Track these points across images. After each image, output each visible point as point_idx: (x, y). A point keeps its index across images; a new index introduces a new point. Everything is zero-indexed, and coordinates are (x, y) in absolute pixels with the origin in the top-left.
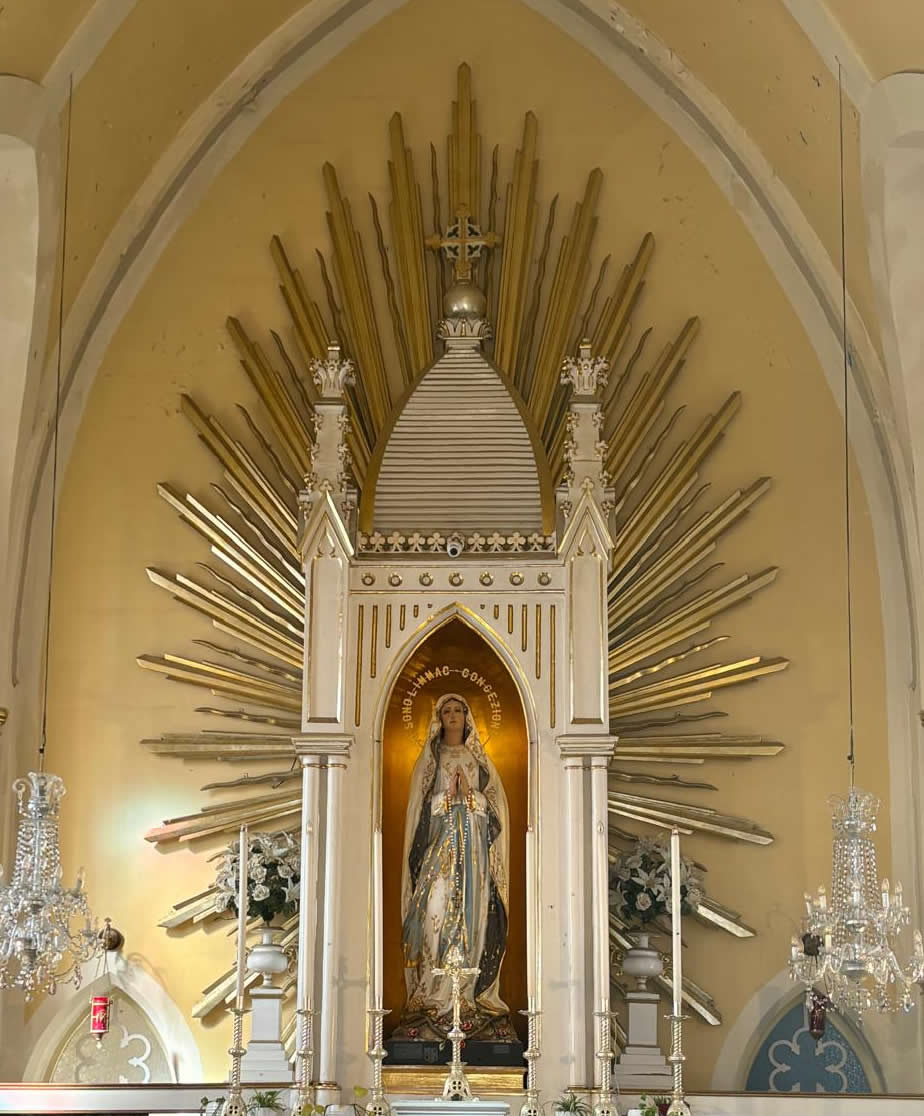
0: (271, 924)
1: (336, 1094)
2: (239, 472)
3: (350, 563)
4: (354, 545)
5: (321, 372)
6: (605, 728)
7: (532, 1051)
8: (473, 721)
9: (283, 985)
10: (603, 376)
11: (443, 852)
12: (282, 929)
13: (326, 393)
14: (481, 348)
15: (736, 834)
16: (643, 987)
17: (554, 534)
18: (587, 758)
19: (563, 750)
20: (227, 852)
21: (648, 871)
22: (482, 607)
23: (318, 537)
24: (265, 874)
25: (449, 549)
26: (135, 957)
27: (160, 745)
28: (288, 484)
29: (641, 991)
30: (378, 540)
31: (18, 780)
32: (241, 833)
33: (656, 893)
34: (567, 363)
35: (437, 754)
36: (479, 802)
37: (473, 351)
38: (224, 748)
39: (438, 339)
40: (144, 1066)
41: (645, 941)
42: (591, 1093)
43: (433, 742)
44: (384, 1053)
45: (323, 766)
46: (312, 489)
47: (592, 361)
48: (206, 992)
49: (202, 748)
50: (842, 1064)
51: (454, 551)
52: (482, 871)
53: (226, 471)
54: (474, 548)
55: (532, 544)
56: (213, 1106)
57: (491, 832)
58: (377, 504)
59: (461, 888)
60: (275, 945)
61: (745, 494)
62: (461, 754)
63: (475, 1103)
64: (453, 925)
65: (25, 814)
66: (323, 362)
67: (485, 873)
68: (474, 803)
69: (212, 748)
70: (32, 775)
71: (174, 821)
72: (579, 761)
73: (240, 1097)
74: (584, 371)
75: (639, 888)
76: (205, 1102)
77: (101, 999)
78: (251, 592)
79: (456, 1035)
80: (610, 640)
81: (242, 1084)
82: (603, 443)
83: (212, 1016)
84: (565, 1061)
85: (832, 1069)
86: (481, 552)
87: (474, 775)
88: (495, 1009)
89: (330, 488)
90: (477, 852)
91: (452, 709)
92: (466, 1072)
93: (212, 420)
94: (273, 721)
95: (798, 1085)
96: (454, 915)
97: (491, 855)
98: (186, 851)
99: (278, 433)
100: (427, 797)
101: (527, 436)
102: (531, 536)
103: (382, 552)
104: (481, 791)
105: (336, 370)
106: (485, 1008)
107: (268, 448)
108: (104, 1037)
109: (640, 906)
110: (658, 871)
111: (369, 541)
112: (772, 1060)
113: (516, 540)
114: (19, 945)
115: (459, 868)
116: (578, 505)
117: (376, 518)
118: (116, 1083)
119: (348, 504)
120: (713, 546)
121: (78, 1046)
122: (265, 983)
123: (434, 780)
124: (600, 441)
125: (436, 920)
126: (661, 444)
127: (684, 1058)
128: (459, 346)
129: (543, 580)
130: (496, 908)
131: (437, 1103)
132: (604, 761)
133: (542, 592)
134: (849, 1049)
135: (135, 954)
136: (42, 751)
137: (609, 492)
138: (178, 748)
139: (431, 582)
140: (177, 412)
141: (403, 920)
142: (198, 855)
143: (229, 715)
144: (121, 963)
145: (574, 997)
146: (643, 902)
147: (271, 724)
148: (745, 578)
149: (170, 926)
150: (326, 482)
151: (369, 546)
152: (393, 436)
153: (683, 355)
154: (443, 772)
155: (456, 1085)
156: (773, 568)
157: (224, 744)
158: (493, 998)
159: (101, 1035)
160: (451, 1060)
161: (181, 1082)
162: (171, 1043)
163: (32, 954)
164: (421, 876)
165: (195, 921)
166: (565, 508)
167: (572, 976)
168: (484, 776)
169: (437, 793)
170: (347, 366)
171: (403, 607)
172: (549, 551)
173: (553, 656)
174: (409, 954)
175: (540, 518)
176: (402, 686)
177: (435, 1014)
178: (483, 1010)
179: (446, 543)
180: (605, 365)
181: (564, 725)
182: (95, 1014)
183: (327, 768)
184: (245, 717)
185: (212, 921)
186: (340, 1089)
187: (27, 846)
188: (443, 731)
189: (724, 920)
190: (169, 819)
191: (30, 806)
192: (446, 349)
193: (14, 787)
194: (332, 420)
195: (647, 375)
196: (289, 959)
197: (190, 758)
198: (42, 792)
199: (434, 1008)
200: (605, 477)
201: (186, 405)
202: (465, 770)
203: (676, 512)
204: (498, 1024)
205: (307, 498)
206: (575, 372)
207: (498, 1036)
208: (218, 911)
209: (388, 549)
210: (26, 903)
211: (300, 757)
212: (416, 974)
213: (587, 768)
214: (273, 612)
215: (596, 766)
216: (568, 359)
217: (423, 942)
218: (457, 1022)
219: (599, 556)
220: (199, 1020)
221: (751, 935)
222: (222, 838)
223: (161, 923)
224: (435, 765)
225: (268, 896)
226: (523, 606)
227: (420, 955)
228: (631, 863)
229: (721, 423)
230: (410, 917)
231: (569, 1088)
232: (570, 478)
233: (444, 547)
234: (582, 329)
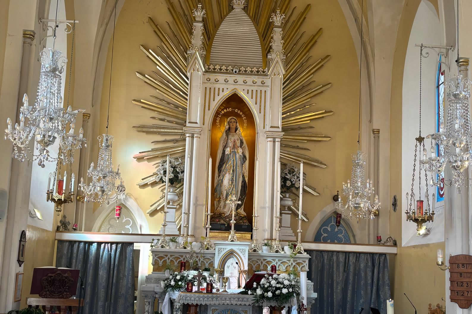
0: (173, 186)
1: (193, 239)
2: (166, 43)
3: (203, 74)
4: (205, 68)
5: (196, 13)
6: (280, 130)
7: (256, 227)
8: (239, 126)
9: (176, 204)
10: (283, 20)
11: (228, 165)
12: (176, 187)
13: (197, 19)
14: (244, 9)
15: (315, 164)
16: (287, 209)
17: (267, 68)
18: (274, 138)
19: (267, 136)
20: (160, 163)
21: (290, 174)
22: (244, 90)
23: (194, 64)
24: (173, 170)
25: (234, 71)
26: (129, 194)
27: (139, 128)
28: (182, 48)
29: (286, 211)
30: (212, 67)
31: (99, 136)
32: (168, 157)
33: (292, 181)
34: (273, 15)
35: (227, 135)
36: (240, 151)
37: (242, 10)
38: (159, 130)
39: (230, 5)
40: (130, 228)
41: (287, 195)
42: (272, 241)
43: (226, 131)
44: (210, 227)
45: (193, 137)
46: (192, 49)
47: (280, 15)
48: (151, 206)
49: (152, 130)
50: (343, 234)
51: (236, 72)
52: (240, 172)
53: (162, 42)
54: (242, 71)
55: (260, 71)
56: (156, 241)
57: (244, 160)
58: (211, 56)
59: (234, 177)
60: (174, 192)
61: (323, 60)
62: (235, 135)
63: (239, 243)
64: (230, 188)
65: (101, 147)
66: (196, 10)
67: (241, 173)
68: (239, 151)
69: (155, 130)
70: (104, 135)
71: (142, 152)
72: (272, 139)
73: (165, 239)
74: (277, 18)
75: (288, 179)
76: (153, 240)
77: (118, 207)
78: (169, 81)
79: (233, 222)
80: (283, 101)
81: (165, 235)
82: (283, 41)
83: (153, 213)
84: (264, 231)
85: (340, 236)
86: (244, 73)
87: (239, 142)
88: (243, 215)
89: (198, 49)
90: (239, 166)
91: (233, 122)
92: (235, 233)
93: (158, 26)
94: (175, 122)
95: (330, 240)
96: (231, 185)
97: (243, 167)
98: (146, 162)
99: (179, 31)
100: (224, 148)
101: (258, 37)
102: (259, 69)
103: (213, 71)
104: (241, 147)
105: (200, 12)
106: (240, 214)
107: (176, 36)
108: (119, 219)
109: (287, 185)
110: (294, 174)
111: (209, 67)
112: (322, 233)
113: (255, 69)
114: (99, 188)
115: (233, 171)
116: (275, 60)
117: (211, 60)
118: (121, 233)
119: (203, 55)
120: (312, 75)
121: (109, 221)
122: (171, 204)
123: (226, 143)
124: (282, 40)
125: (226, 186)
126: (298, 43)
127: (302, 231)
128: (237, 8)
129: (263, 83)
130: (244, 184)
131: (226, 242)
132: (279, 140)
133: (262, 86)
134: (345, 230)
135: (129, 193)
136: (107, 127)
137: (284, 56)
138: (144, 130)
139: (228, 81)
140: (147, 22)
141: (215, 186)
142: (150, 163)
143: (161, 120)
144: (124, 196)
145: (268, 212)
146: (288, 183)
147: (174, 123)
148: (321, 86)
149: (141, 185)
150: (196, 48)
151: (209, 69)
152: (216, 35)
153: (305, 16)
154: (229, 141)
155: (233, 237)
156: (330, 83)
157: (159, 129)
158: (242, 211)
159: (118, 218)
160: (231, 229)
161: (142, 233)
162: (139, 222)
163: (103, 191)
164: (221, 173)
165: (148, 184)
166: (271, 60)
167: (267, 205)
168: (242, 143)
169: (227, 148)
170: (204, 11)
171: (219, 88)
172: (265, 74)
173: (265, 107)
174: (216, 197)
175: (262, 63)
176: (217, 114)
177: (224, 216)
178: (238, 215)
179: (233, 69)
180: (285, 16)
181: (268, 128)
182: (116, 211)
183: (194, 138)
184: (166, 121)
185: (154, 184)
186: (195, 237)
187: (102, 157)
188: (229, 128)
189: (311, 190)
190: (141, 151)
191: (103, 145)
192: (233, 8)
193: (98, 138)
194: (198, 27)
195: (294, 21)
196: (178, 197)
197: (148, 133)
198: (107, 140)
199: (224, 213)
200: (283, 52)
201: (150, 20)
202: (236, 140)
203: (301, 64)
204: (243, 219)
205: (190, 52)
206: (275, 18)
207: (244, 223)
208: (157, 181)
209: (215, 70)
210: (101, 175)
211: (186, 134)
212: (218, 203)
213: (274, 142)
214: (176, 88)
215: (277, 141)
216: (273, 14)
217: (221, 193)
218: (233, 218)
219: (280, 76)
220: (149, 214)
221: (319, 195)
222: (157, 159)
223: (137, 184)
224: (227, 139)
225: (173, 177)
226: (256, 90)
227: (220, 197)
228: (285, 171)
229: (316, 38)
230: (217, 185)
231: (265, 239)
232: (272, 51)
233: (233, 70)
234: (275, 6)
